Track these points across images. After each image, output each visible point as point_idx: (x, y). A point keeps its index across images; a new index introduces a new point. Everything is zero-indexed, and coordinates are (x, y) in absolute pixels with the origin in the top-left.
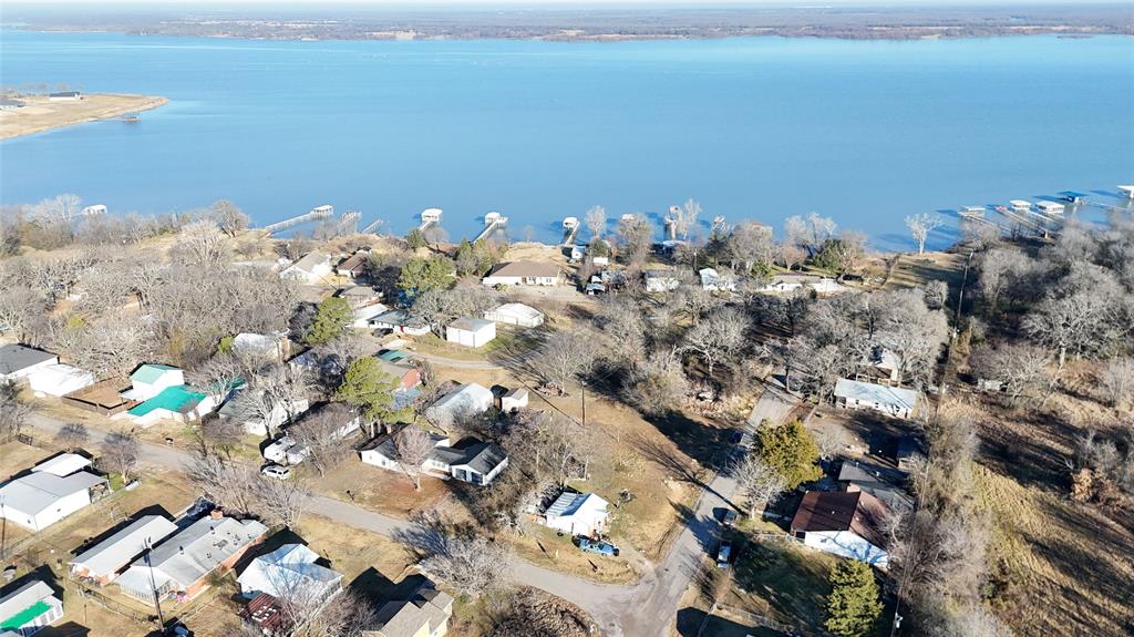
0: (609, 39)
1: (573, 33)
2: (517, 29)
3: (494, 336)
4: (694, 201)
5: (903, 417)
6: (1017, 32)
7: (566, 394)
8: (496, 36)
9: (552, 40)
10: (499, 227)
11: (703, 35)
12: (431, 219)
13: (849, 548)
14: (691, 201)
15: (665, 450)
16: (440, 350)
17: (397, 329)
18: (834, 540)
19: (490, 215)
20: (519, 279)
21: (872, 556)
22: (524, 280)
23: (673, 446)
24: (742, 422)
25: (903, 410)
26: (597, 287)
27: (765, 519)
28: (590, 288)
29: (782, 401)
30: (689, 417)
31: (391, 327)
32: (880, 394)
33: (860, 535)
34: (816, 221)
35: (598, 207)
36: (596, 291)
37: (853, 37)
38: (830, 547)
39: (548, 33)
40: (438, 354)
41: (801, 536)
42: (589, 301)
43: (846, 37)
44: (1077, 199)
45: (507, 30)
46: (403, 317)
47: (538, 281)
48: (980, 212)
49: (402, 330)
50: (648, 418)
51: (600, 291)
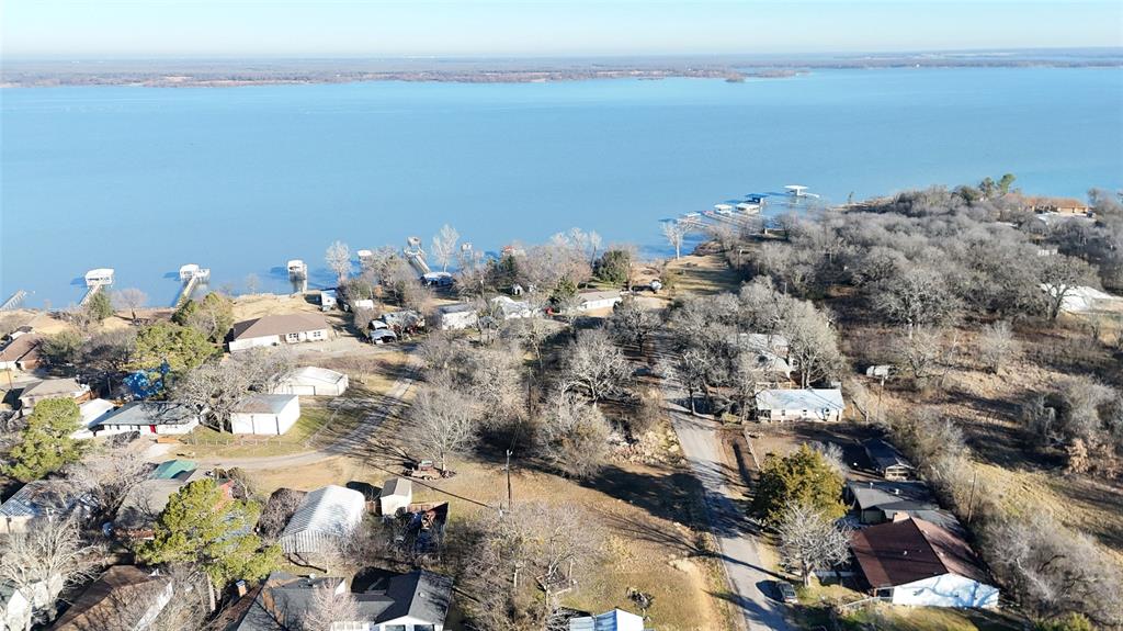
0: (221, 85)
1: (179, 79)
2: (106, 76)
3: (298, 415)
4: (451, 227)
5: (835, 421)
6: (606, 76)
7: (453, 474)
8: (82, 82)
9: (154, 86)
10: (199, 282)
11: (326, 80)
12: (101, 282)
13: (951, 595)
14: (447, 226)
15: (642, 521)
16: (230, 448)
17: (145, 431)
18: (934, 591)
19: (185, 268)
20: (276, 339)
21: (979, 597)
22: (283, 338)
23: (644, 513)
24: (683, 461)
25: (833, 413)
26: (385, 333)
27: (825, 582)
28: (376, 336)
29: (701, 427)
30: (630, 470)
31: (135, 429)
32: (807, 400)
33: (963, 575)
34: (578, 236)
35: (338, 243)
36: (386, 339)
37: (472, 81)
38: (928, 598)
39: (147, 80)
40: (231, 456)
41: (886, 594)
42: (381, 351)
43: (465, 81)
44: (762, 200)
45: (94, 77)
46: (155, 412)
47: (302, 337)
48: (696, 217)
49: (154, 430)
50: (585, 482)
51: (389, 337)
